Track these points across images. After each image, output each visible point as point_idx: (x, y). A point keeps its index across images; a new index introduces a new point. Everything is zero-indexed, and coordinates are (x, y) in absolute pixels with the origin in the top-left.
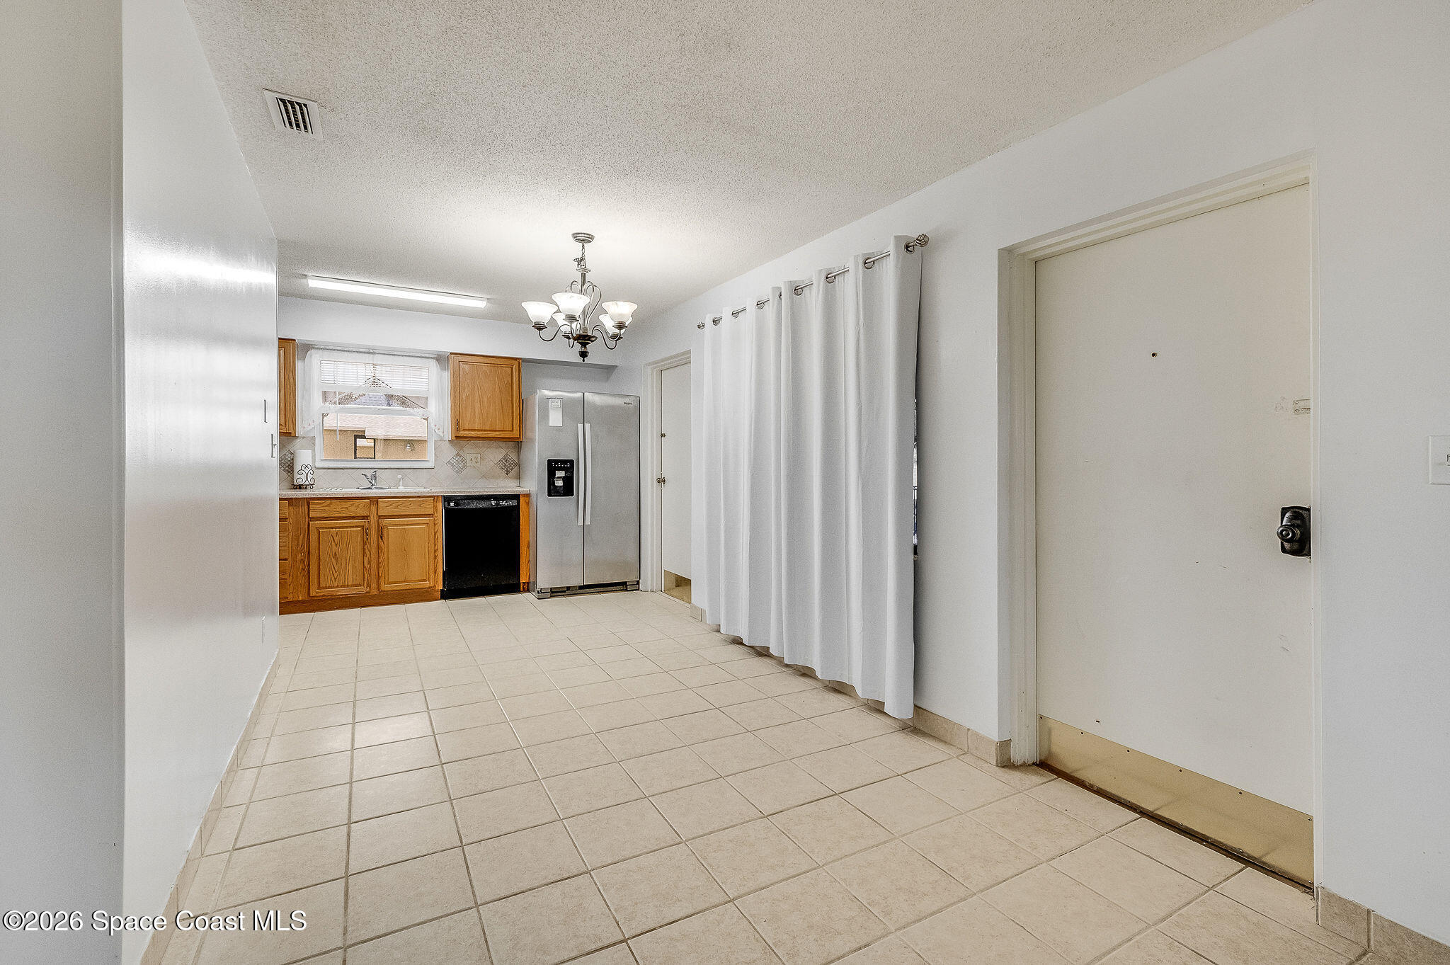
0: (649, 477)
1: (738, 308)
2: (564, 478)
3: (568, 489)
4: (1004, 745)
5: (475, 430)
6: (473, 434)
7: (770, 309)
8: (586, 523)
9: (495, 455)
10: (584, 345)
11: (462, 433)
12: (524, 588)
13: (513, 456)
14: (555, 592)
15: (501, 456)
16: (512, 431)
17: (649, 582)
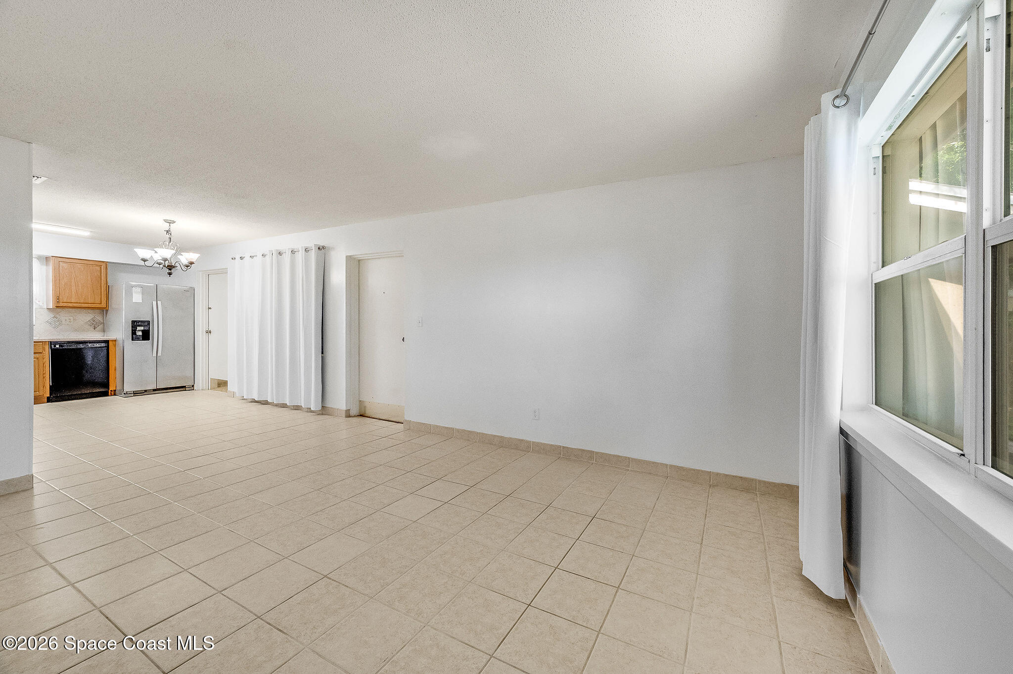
0: (201, 330)
1: (252, 255)
2: (143, 331)
3: (146, 336)
4: (348, 411)
5: (71, 303)
6: (70, 305)
7: (268, 258)
8: (158, 355)
9: (85, 317)
10: (170, 269)
11: (61, 304)
12: (111, 393)
13: (99, 318)
14: (136, 393)
15: (90, 318)
16: (101, 304)
17: (201, 385)
